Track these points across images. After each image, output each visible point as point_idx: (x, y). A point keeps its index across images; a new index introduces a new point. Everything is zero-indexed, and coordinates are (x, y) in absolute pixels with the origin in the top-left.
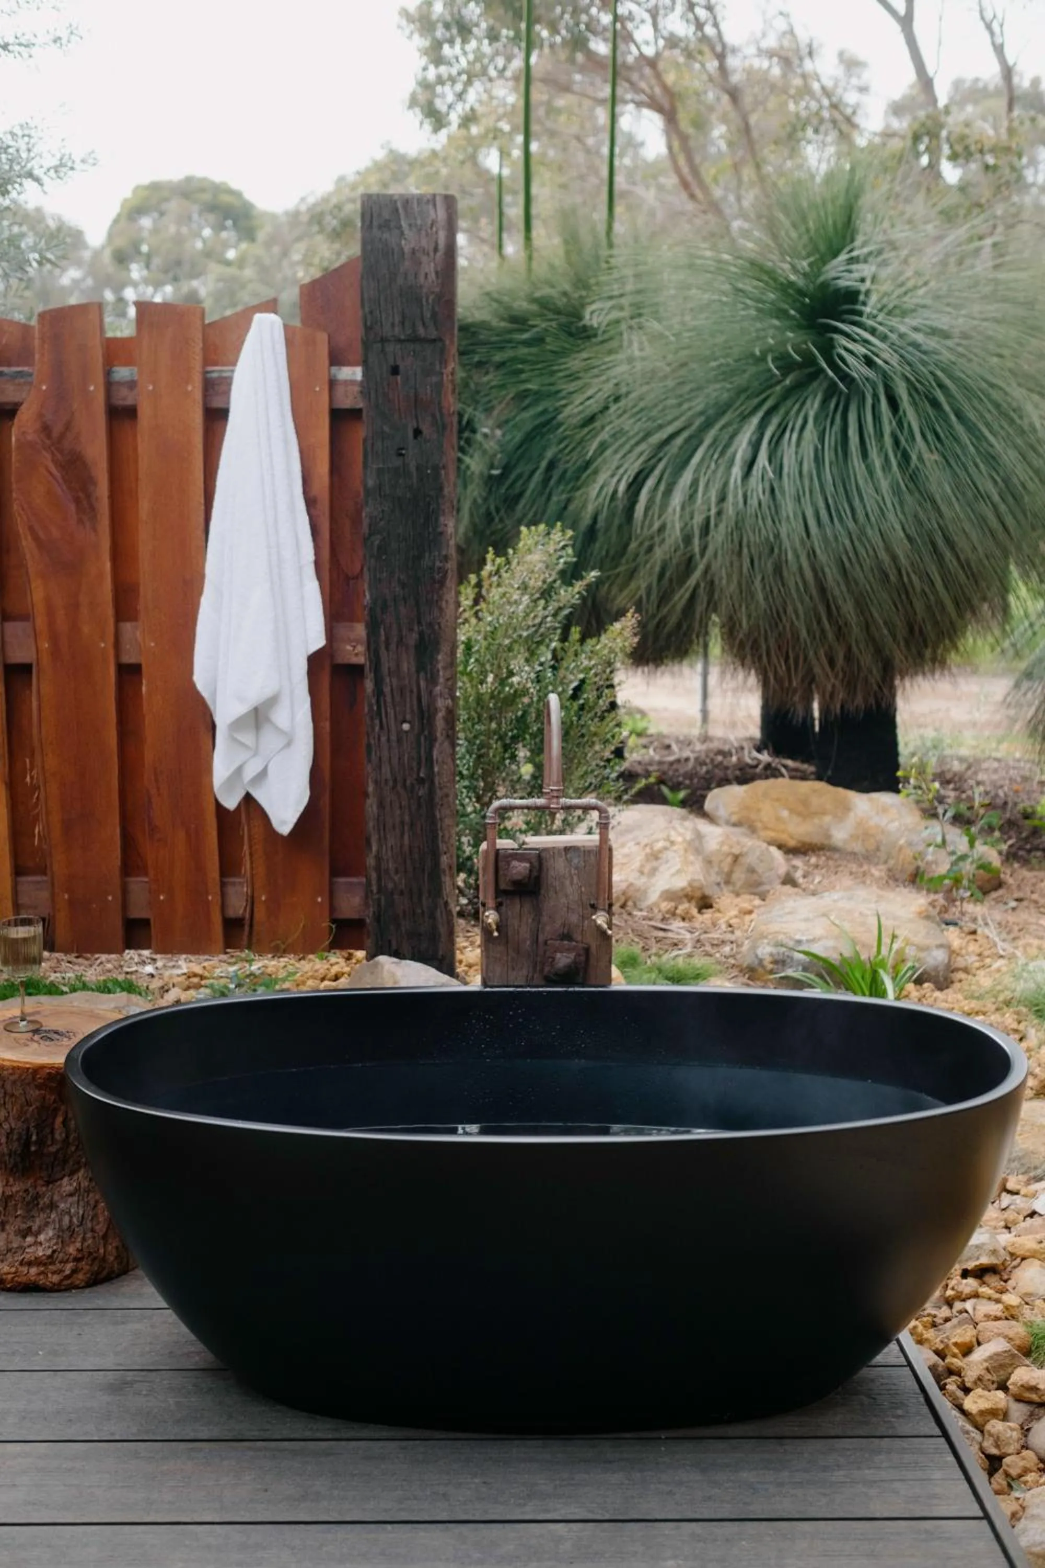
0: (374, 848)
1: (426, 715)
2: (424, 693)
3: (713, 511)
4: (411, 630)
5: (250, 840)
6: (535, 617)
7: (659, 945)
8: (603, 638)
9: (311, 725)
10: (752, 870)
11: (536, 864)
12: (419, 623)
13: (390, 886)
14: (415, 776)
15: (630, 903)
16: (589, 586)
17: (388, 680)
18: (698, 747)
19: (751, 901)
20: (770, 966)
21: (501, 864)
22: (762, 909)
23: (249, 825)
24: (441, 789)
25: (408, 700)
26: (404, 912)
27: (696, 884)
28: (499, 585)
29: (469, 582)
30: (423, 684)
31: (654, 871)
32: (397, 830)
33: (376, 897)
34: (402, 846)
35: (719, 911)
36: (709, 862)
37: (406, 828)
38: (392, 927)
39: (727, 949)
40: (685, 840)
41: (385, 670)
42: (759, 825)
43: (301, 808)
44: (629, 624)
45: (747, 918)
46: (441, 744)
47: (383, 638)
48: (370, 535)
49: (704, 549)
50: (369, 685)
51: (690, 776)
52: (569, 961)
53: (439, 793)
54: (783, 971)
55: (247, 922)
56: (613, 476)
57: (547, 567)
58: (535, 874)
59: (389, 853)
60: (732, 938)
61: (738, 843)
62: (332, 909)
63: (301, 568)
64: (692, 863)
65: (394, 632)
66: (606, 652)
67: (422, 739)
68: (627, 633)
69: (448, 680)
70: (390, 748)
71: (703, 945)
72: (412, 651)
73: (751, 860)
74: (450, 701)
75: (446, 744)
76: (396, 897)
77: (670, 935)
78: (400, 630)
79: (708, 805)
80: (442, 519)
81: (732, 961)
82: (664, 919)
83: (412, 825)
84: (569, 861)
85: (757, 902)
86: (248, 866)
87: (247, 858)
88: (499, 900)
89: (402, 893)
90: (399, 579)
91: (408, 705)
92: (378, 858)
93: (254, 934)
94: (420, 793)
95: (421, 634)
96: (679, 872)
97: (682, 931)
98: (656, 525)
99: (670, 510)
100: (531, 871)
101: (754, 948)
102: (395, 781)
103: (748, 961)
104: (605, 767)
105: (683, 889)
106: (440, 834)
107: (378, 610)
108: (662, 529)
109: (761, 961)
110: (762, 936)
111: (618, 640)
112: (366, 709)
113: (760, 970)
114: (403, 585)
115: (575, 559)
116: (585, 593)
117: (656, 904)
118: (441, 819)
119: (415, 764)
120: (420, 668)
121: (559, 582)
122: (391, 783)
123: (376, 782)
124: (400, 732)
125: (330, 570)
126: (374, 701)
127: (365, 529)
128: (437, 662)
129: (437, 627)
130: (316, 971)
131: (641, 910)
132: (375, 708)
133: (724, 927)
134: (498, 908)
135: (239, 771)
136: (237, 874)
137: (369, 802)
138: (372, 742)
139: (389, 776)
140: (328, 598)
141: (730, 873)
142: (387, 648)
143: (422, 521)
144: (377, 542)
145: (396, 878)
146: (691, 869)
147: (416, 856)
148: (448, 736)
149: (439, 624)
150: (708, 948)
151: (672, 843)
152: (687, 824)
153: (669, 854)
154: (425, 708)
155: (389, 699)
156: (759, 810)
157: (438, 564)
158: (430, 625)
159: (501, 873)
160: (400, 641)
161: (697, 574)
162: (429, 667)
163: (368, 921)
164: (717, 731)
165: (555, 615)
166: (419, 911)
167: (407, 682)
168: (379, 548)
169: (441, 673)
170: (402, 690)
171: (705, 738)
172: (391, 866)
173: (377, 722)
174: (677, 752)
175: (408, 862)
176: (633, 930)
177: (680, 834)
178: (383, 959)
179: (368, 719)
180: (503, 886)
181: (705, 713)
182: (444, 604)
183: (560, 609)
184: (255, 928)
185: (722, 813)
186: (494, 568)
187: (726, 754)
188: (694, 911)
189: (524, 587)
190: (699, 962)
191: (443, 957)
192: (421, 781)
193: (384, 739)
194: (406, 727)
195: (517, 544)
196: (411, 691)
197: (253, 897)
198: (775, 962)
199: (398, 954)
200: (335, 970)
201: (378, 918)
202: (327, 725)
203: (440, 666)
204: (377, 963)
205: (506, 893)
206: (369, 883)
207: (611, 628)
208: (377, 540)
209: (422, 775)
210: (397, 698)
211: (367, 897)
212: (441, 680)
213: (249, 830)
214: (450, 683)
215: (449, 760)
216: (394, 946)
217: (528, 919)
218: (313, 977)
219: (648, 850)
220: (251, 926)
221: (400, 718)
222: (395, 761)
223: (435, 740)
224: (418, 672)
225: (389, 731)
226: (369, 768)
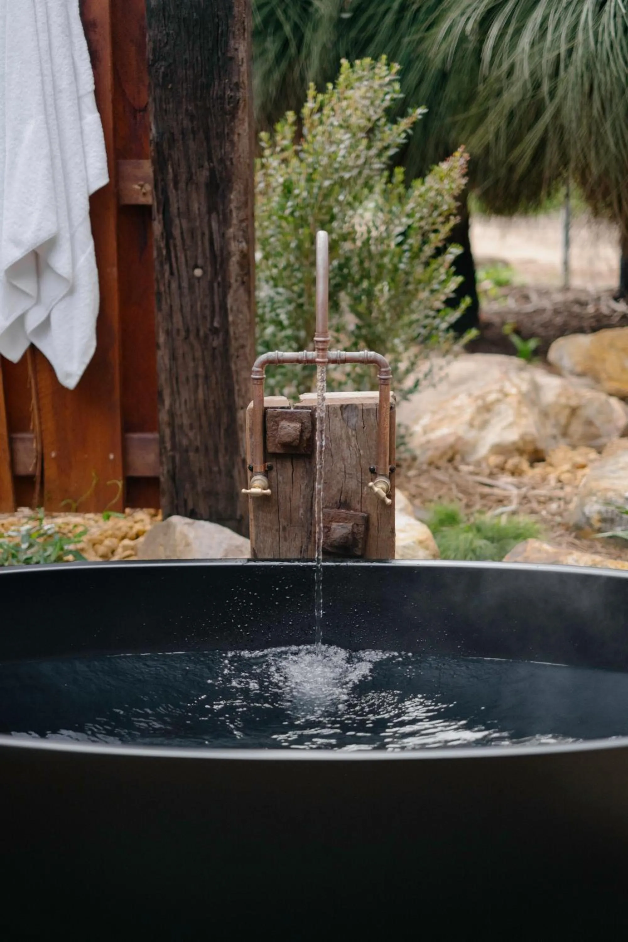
0: (167, 403)
1: (219, 259)
2: (216, 236)
3: (563, 49)
4: (201, 166)
5: (38, 393)
6: (358, 157)
7: (484, 502)
8: (430, 180)
9: (95, 271)
10: (589, 423)
11: (308, 424)
12: (210, 159)
13: (185, 442)
14: (208, 326)
15: (458, 458)
16: (414, 125)
17: (177, 222)
18: (559, 298)
19: (587, 454)
20: (597, 525)
21: (269, 424)
22: (597, 464)
23: (36, 379)
24: (236, 339)
25: (200, 243)
26: (200, 471)
27: (528, 438)
28: (321, 122)
29: (286, 120)
30: (215, 225)
31: (484, 425)
32: (191, 383)
33: (171, 454)
34: (196, 400)
35: (551, 465)
36: (545, 414)
37: (201, 381)
38: (188, 486)
39: (554, 506)
40: (520, 392)
41: (174, 209)
42: (603, 376)
43: (87, 360)
44: (457, 164)
45: (580, 472)
46: (236, 291)
47: (171, 176)
48: (155, 61)
49: (552, 93)
50: (157, 227)
51: (545, 325)
52: (345, 531)
53: (234, 344)
54: (611, 529)
55: (38, 480)
56: (463, 14)
57: (372, 103)
58: (307, 435)
59: (183, 408)
60: (561, 494)
61: (577, 395)
62: (126, 465)
63: (79, 98)
64: (525, 416)
65: (183, 169)
66: (432, 194)
67: (216, 285)
68: (456, 174)
69: (241, 221)
70: (181, 295)
71: (529, 502)
72: (203, 190)
73: (589, 412)
74: (244, 245)
75: (242, 291)
76: (192, 454)
77: (496, 491)
78: (189, 167)
79: (553, 354)
80: (232, 42)
81: (558, 519)
82: (491, 475)
83: (206, 377)
84: (346, 421)
85: (593, 455)
86: (37, 422)
87: (36, 412)
88: (268, 464)
89: (197, 450)
90: (187, 110)
91: (200, 250)
92: (172, 414)
93: (46, 492)
94: (215, 344)
95: (212, 171)
96: (511, 425)
97: (510, 487)
98: (505, 66)
99: (519, 50)
100: (302, 431)
101: (582, 505)
102: (188, 331)
103: (573, 518)
104: (434, 317)
105: (514, 443)
106: (236, 388)
107: (165, 145)
108: (510, 72)
109: (588, 519)
110: (591, 493)
111: (446, 181)
112: (155, 254)
113: (587, 528)
114: (192, 118)
115: (402, 96)
116: (410, 131)
117: (485, 458)
118: (237, 373)
119: (208, 312)
120: (212, 208)
121: (383, 120)
122: (183, 334)
123: (168, 333)
124: (192, 277)
125: (114, 101)
126: (162, 244)
127: (149, 55)
128: (230, 201)
129: (228, 163)
130: (119, 529)
131: (468, 464)
132: (164, 252)
133: (553, 482)
134: (267, 473)
135: (21, 320)
136: (25, 428)
137: (160, 353)
138: (162, 289)
139: (180, 325)
140: (111, 134)
141: (567, 426)
142: (176, 187)
143: (210, 45)
144: (163, 69)
145: (191, 434)
146: (524, 422)
147: (212, 411)
148: (243, 283)
149: (231, 160)
150: (535, 505)
151: (506, 395)
152: (526, 375)
153: (502, 407)
154: (218, 253)
155: (179, 242)
156: (604, 360)
157: (228, 92)
158: (222, 161)
159: (269, 433)
160: (190, 180)
161: (547, 117)
162: (221, 207)
163: (162, 479)
164: (577, 282)
165: (379, 155)
166: (215, 469)
167: (198, 224)
168: (165, 75)
169: (234, 214)
170: (192, 232)
171: (566, 288)
172: (186, 421)
173: (167, 267)
174: (536, 302)
175: (204, 418)
176: (458, 486)
177: (515, 385)
178: (176, 519)
179: (156, 263)
180: (271, 449)
181: (566, 263)
182: (236, 138)
183: (386, 148)
184: (46, 486)
185: (567, 363)
186: (316, 106)
187: (583, 304)
188: (525, 465)
189: (346, 126)
190: (523, 519)
191: (242, 517)
192: (215, 331)
193: (174, 286)
194: (198, 272)
195: (337, 78)
196: (203, 234)
197: (42, 455)
198: (603, 520)
199: (193, 515)
200: (138, 527)
201: (173, 477)
202: (114, 271)
203: (233, 206)
204: (169, 526)
205: (276, 456)
206: (162, 441)
207: (436, 168)
208: (162, 67)
209: (216, 324)
210: (188, 242)
211: (161, 454)
212: (235, 221)
213: (36, 384)
214: (244, 224)
215: (245, 309)
216: (190, 506)
217: (302, 484)
218: (113, 536)
219: (480, 402)
220: (42, 483)
221: (191, 263)
222: (187, 309)
223: (230, 286)
224: (209, 212)
225: (180, 277)
226: (159, 317)
